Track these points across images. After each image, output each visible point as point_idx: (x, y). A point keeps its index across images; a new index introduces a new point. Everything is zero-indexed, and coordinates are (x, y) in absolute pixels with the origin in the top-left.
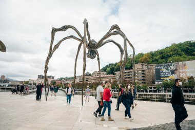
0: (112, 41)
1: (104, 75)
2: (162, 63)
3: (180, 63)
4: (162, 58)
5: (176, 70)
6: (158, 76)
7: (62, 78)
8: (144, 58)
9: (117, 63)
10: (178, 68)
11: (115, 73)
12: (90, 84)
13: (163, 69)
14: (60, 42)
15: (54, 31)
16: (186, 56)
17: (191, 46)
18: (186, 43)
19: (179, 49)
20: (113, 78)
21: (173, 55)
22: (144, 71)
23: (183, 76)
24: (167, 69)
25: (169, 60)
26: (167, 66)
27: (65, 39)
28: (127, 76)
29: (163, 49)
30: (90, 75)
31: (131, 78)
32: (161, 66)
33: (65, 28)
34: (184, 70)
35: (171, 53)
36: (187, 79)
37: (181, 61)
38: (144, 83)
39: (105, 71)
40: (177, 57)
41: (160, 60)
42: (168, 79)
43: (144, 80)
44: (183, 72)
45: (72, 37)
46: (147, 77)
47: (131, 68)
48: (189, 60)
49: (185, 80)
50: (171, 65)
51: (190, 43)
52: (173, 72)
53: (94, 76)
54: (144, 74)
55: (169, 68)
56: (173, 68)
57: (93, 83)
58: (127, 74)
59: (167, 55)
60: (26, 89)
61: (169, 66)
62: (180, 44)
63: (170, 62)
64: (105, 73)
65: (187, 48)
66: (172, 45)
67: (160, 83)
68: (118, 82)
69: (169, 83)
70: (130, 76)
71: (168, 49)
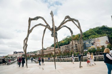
0: (65, 26)
1: (53, 49)
2: (85, 39)
3: (96, 39)
4: (86, 37)
5: (94, 42)
6: (85, 47)
8: (75, 37)
9: (60, 42)
10: (95, 42)
11: (60, 47)
12: (46, 54)
13: (87, 43)
14: (33, 28)
15: (30, 20)
16: (98, 35)
17: (100, 29)
18: (97, 28)
19: (94, 32)
21: (91, 34)
22: (76, 45)
23: (98, 45)
24: (89, 43)
25: (89, 37)
26: (89, 41)
27: (36, 26)
28: (67, 49)
29: (85, 32)
30: (45, 49)
31: (70, 49)
32: (86, 41)
33: (37, 18)
34: (98, 43)
35: (90, 34)
36: (101, 47)
37: (96, 37)
38: (77, 51)
39: (54, 46)
40: (93, 36)
41: (84, 38)
42: (90, 48)
43: (77, 50)
44: (98, 44)
46: (78, 48)
47: (69, 43)
48: (100, 37)
49: (100, 48)
50: (91, 40)
51: (99, 28)
52: (93, 44)
53: (48, 50)
54: (76, 46)
55: (90, 42)
56: (92, 42)
57: (48, 54)
58: (67, 47)
59: (88, 35)
60: (9, 61)
61: (90, 40)
62: (94, 29)
63: (91, 39)
64: (54, 47)
66: (90, 29)
67: (86, 50)
68: (62, 52)
69: (91, 50)
70: (69, 48)
71: (88, 32)
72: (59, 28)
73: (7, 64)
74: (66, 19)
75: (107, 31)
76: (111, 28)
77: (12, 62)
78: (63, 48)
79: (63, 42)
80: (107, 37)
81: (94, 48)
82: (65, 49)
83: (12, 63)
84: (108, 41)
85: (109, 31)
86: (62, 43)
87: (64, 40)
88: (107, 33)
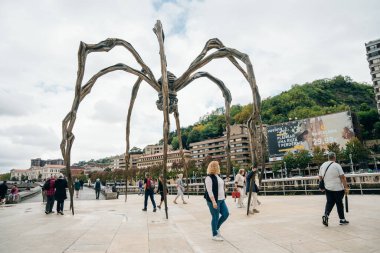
0: (206, 75)
2: (276, 121)
3: (313, 120)
4: (278, 112)
5: (306, 132)
6: (274, 147)
8: (243, 113)
9: (191, 127)
10: (309, 130)
11: (191, 145)
12: (142, 170)
13: (283, 133)
14: (95, 78)
15: (84, 50)
16: (319, 107)
17: (326, 88)
18: (317, 83)
19: (307, 96)
20: (187, 156)
21: (296, 105)
22: (245, 138)
23: (318, 142)
24: (290, 133)
25: (290, 115)
26: (288, 127)
27: (105, 71)
28: (213, 151)
29: (278, 96)
30: (140, 153)
31: (223, 153)
32: (279, 127)
33: (109, 44)
34: (319, 133)
35: (293, 102)
36: (326, 148)
37: (313, 116)
38: (249, 161)
39: (170, 143)
40: (304, 110)
41: (273, 117)
42: (292, 150)
43: (246, 155)
44: (318, 137)
45: (120, 66)
47: (220, 133)
48: (327, 113)
49: (324, 150)
50: (296, 125)
51: (324, 84)
52: (300, 138)
53: (148, 154)
54: (246, 144)
55: (293, 130)
56: (299, 129)
57: (149, 168)
58: (214, 146)
59: (287, 107)
60: (13, 191)
61: (293, 126)
62: (307, 86)
63: (293, 120)
64: (170, 147)
65: (320, 92)
66: (293, 88)
67: (279, 159)
68: (197, 164)
69: (295, 158)
70: (221, 150)
71: (287, 95)
72: (185, 80)
73: (7, 202)
74: (208, 48)
75: (351, 96)
76: (362, 85)
77: (23, 193)
78: (200, 150)
79: (202, 128)
80: (348, 114)
81: (304, 153)
82: (207, 152)
83: (23, 199)
84: (352, 130)
85: (355, 94)
86: (197, 132)
87: (203, 123)
88: (350, 103)
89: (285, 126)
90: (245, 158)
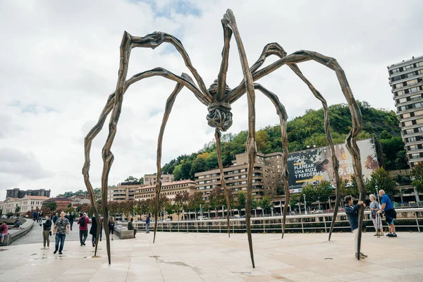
0: (258, 87)
1: (167, 181)
4: (292, 139)
5: (326, 161)
6: (292, 177)
7: (69, 195)
9: (195, 155)
11: (196, 175)
12: (140, 203)
13: (300, 162)
14: (127, 85)
15: (128, 42)
16: (336, 134)
17: (342, 114)
18: (333, 109)
20: (191, 188)
21: (313, 132)
22: (258, 168)
24: (308, 162)
25: (307, 142)
26: (307, 156)
27: (139, 77)
30: (136, 183)
31: (233, 184)
32: (295, 155)
33: (154, 40)
34: (340, 162)
35: (308, 129)
36: (349, 179)
38: (262, 193)
39: (171, 173)
40: (321, 137)
42: (311, 181)
43: (259, 187)
45: (159, 71)
46: (265, 180)
47: (228, 162)
49: (347, 181)
50: (315, 153)
51: (341, 109)
52: (320, 168)
53: (147, 185)
54: (259, 174)
55: (312, 159)
56: (319, 158)
57: (148, 200)
59: (302, 134)
61: (312, 154)
63: (312, 147)
64: (171, 177)
65: (336, 118)
66: (308, 113)
67: (296, 191)
68: (204, 196)
69: (315, 189)
70: (231, 180)
71: (302, 121)
75: (369, 123)
76: (380, 112)
78: (206, 181)
79: (208, 156)
80: (372, 141)
81: (325, 184)
82: (215, 183)
84: (376, 159)
85: (373, 121)
86: (202, 160)
87: (208, 150)
88: (368, 130)
89: (302, 154)
90: (258, 190)
